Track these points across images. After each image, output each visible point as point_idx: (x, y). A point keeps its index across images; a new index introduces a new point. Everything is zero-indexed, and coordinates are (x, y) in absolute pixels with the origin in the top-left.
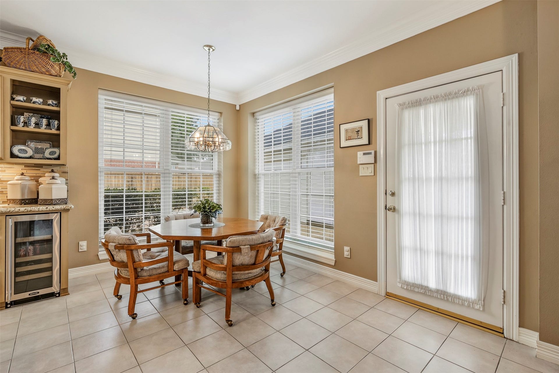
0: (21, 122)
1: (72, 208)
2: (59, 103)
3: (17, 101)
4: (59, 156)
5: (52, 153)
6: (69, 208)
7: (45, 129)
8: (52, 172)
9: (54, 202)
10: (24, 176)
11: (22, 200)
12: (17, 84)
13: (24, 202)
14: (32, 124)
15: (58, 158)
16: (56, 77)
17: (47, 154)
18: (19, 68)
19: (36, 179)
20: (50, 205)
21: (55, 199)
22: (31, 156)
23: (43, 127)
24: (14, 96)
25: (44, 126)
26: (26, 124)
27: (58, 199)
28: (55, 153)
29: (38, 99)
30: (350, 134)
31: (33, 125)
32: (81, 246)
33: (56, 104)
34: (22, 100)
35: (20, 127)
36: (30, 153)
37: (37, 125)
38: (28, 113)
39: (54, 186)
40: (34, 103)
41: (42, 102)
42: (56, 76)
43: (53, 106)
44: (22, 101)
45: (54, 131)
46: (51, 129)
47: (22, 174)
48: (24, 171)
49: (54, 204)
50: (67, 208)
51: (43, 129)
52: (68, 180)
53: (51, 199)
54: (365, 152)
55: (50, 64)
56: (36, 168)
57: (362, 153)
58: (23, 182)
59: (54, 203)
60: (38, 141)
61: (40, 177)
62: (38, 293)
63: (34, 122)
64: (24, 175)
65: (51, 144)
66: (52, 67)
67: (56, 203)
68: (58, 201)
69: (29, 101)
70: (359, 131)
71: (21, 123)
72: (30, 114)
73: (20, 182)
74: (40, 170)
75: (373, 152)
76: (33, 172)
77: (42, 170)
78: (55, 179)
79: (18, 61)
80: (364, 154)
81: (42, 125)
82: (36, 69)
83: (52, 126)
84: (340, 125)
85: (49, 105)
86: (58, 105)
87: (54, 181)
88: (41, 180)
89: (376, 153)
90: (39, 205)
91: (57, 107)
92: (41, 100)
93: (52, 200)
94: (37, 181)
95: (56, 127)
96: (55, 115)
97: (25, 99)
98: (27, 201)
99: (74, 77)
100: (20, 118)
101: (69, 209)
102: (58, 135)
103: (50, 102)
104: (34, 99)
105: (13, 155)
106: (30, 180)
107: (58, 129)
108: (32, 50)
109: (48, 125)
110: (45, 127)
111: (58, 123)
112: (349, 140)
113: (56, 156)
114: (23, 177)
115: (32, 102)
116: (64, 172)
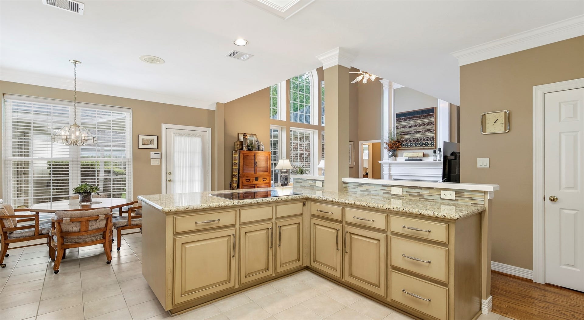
30: (146, 142)
54: (155, 153)
57: (154, 153)
70: (151, 141)
75: (160, 153)
80: (155, 154)
84: (138, 135)
89: (161, 153)
112: (145, 145)
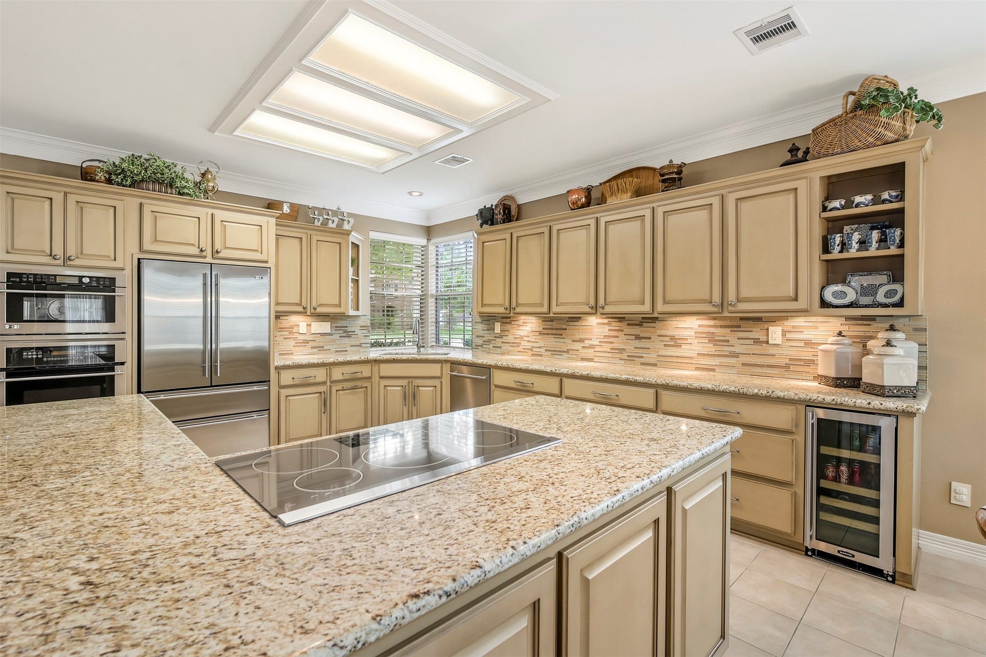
0: (836, 245)
1: (920, 411)
2: (903, 192)
3: (830, 210)
4: (902, 299)
5: (888, 294)
6: (914, 410)
7: (877, 249)
8: (890, 330)
9: (888, 392)
10: (841, 338)
11: (838, 379)
12: (834, 180)
13: (839, 383)
14: (854, 244)
15: (900, 304)
16: (897, 143)
17: (880, 297)
18: (833, 155)
19: (863, 343)
20: (880, 396)
21: (890, 386)
22: (852, 302)
23: (873, 246)
24: (827, 204)
25: (875, 245)
26: (844, 246)
27: (896, 387)
28: (895, 292)
29: (863, 197)
31: (855, 246)
32: (956, 493)
33: (897, 197)
34: (838, 206)
35: (835, 254)
36: (851, 296)
37: (863, 243)
38: (850, 226)
39: (887, 360)
40: (857, 206)
41: (872, 199)
42: (897, 141)
43: (891, 202)
44: (839, 209)
45: (893, 251)
46: (889, 248)
47: (840, 334)
48: (844, 329)
49: (887, 396)
50: (909, 409)
51: (873, 251)
52: (926, 345)
53: (881, 386)
55: (882, 124)
56: (864, 322)
58: (839, 348)
59: (887, 394)
60: (866, 273)
61: (871, 338)
62: (853, 556)
63: (857, 241)
64: (843, 336)
65: (890, 275)
66: (887, 126)
67: (891, 394)
68: (895, 391)
69: (849, 204)
71: (836, 247)
72: (853, 227)
73: (835, 347)
74: (870, 325)
76: (858, 330)
77: (875, 325)
78: (892, 346)
79: (831, 144)
81: (871, 243)
82: (858, 144)
83: (890, 241)
85: (884, 202)
86: (901, 198)
87: (889, 350)
88: (870, 344)
90: (861, 393)
91: (900, 201)
92: (869, 197)
93: (883, 387)
94: (865, 346)
95: (898, 241)
96: (896, 219)
97: (843, 203)
98: (845, 382)
99: (936, 126)
100: (834, 238)
101: (915, 414)
102: (902, 256)
103: (885, 196)
104: (858, 199)
105: (824, 304)
106: (851, 345)
107: (902, 245)
108: (852, 112)
109: (883, 241)
110: (877, 244)
111: (901, 233)
113: (896, 299)
114: (841, 340)
115: (854, 205)
116: (916, 330)
